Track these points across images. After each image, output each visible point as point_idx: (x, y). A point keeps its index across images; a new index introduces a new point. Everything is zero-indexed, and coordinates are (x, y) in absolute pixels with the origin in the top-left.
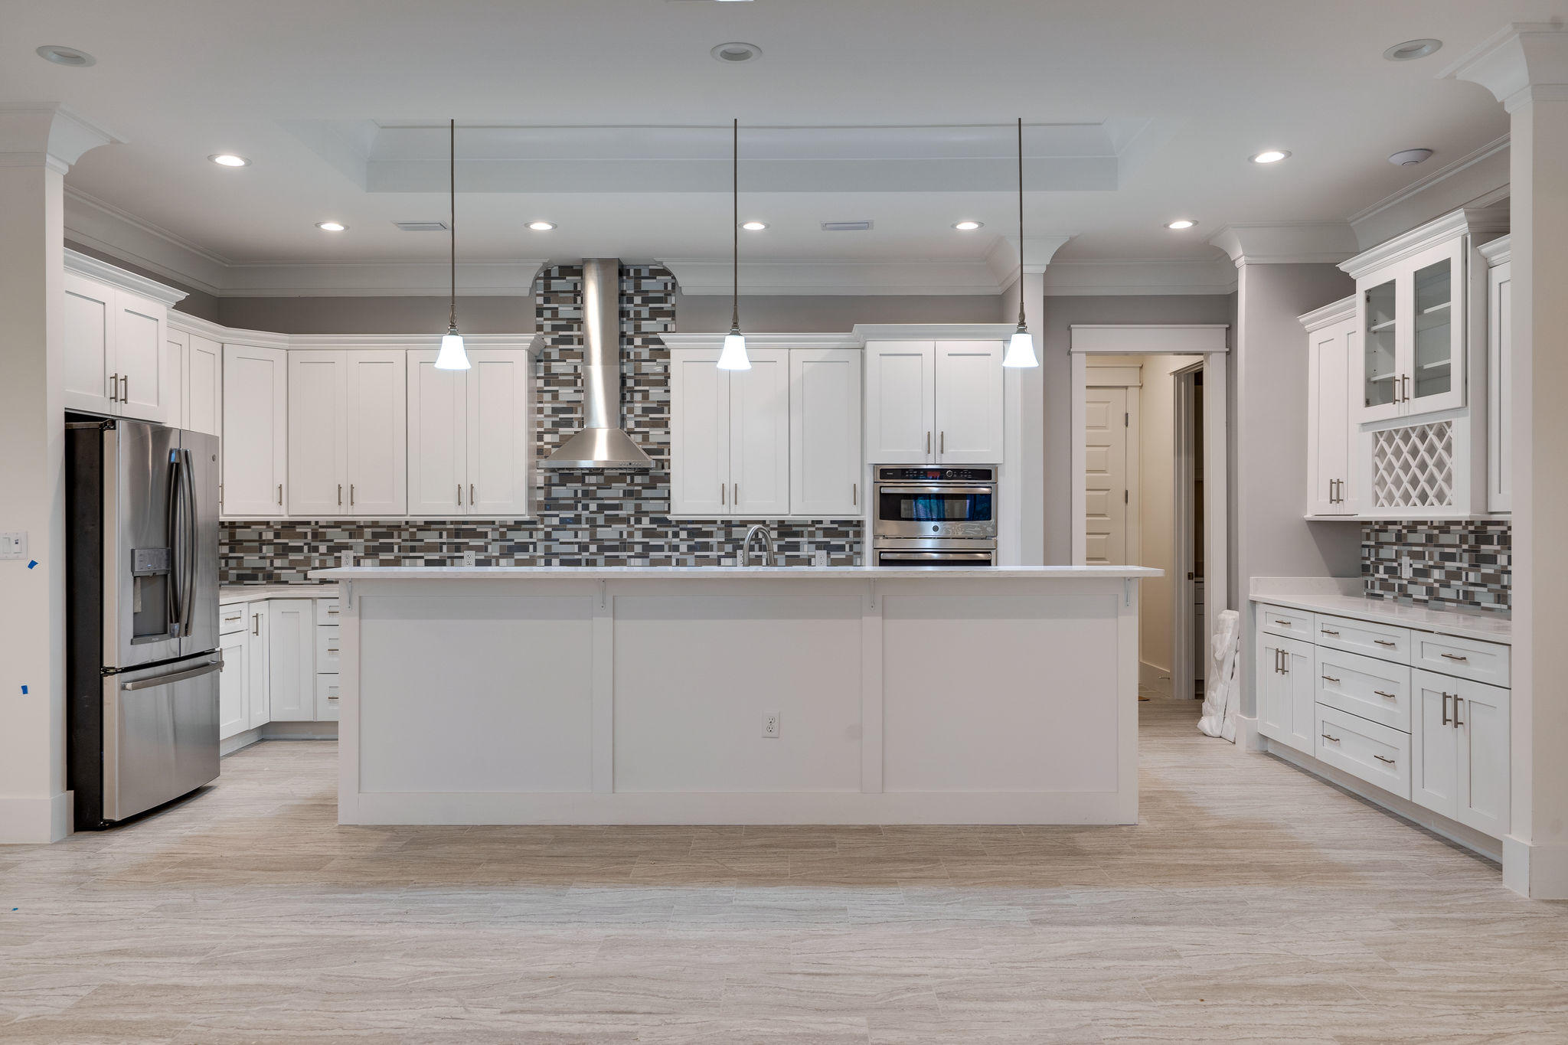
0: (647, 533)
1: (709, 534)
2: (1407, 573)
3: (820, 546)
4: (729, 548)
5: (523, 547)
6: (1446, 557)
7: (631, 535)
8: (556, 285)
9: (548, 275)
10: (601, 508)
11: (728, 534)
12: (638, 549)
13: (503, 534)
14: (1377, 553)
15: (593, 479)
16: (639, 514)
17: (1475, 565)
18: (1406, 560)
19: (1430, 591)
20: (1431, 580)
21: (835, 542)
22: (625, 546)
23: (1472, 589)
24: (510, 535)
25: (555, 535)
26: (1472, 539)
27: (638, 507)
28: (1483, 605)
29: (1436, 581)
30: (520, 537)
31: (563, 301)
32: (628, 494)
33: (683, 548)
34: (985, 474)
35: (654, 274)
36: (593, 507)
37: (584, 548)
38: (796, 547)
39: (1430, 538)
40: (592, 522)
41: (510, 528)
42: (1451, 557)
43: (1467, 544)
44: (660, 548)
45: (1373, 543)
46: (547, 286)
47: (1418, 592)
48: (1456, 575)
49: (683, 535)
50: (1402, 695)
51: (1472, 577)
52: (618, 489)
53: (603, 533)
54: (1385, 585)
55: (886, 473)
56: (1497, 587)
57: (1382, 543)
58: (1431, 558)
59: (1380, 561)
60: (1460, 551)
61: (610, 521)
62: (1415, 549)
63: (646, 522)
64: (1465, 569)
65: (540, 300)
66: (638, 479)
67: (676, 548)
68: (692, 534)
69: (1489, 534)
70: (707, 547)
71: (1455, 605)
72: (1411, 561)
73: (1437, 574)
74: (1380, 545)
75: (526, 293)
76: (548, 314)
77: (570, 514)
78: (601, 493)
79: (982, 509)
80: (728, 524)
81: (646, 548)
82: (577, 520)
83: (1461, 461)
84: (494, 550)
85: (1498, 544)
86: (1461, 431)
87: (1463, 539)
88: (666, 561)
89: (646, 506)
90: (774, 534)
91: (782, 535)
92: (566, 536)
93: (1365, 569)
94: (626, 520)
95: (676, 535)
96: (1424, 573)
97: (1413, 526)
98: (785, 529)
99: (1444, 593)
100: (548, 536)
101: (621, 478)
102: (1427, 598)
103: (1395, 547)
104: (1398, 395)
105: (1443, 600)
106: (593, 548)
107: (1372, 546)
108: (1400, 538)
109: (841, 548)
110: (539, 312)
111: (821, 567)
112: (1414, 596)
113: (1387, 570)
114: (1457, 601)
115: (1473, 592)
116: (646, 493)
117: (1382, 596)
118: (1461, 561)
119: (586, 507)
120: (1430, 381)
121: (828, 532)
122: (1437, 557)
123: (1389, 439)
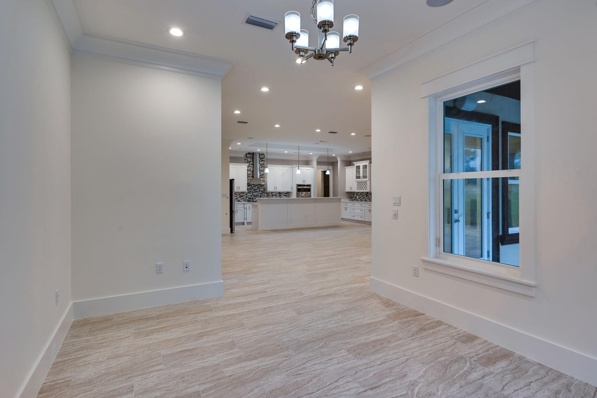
0: (261, 194)
1: (269, 194)
2: (358, 198)
3: (284, 196)
4: (272, 196)
5: (242, 196)
6: (363, 196)
7: (258, 194)
8: (248, 156)
9: (246, 154)
10: (254, 190)
11: (272, 194)
12: (259, 196)
13: (240, 194)
15: (253, 186)
16: (260, 191)
17: (366, 197)
18: (358, 196)
19: (361, 200)
21: (286, 195)
22: (257, 196)
23: (366, 199)
24: (241, 194)
25: (247, 194)
27: (259, 190)
28: (368, 201)
30: (242, 194)
31: (249, 158)
32: (258, 188)
33: (266, 196)
34: (310, 186)
35: (262, 155)
36: (253, 190)
37: (251, 196)
38: (281, 196)
39: (361, 194)
40: (253, 192)
41: (241, 193)
42: (364, 196)
44: (262, 196)
46: (246, 156)
47: (360, 200)
48: (364, 198)
49: (266, 194)
50: (363, 210)
52: (256, 187)
53: (254, 194)
54: (354, 199)
55: (299, 185)
59: (354, 197)
61: (256, 192)
63: (260, 192)
65: (245, 158)
66: (259, 186)
67: (265, 196)
68: (267, 194)
70: (269, 196)
73: (362, 198)
74: (354, 195)
75: (243, 157)
76: (246, 160)
77: (249, 191)
78: (254, 188)
79: (309, 190)
80: (272, 192)
81: (261, 196)
82: (251, 192)
83: (368, 186)
84: (238, 197)
86: (368, 183)
87: (365, 194)
88: (264, 197)
89: (261, 190)
90: (278, 194)
91: (279, 194)
92: (249, 194)
93: (352, 198)
94: (258, 192)
95: (265, 194)
96: (360, 198)
97: (359, 192)
98: (280, 193)
99: (363, 200)
100: (246, 194)
101: (257, 185)
104: (361, 178)
106: (253, 196)
108: (357, 194)
109: (287, 196)
110: (245, 160)
111: (284, 198)
116: (260, 188)
119: (252, 190)
120: (365, 177)
121: (285, 194)
123: (359, 183)
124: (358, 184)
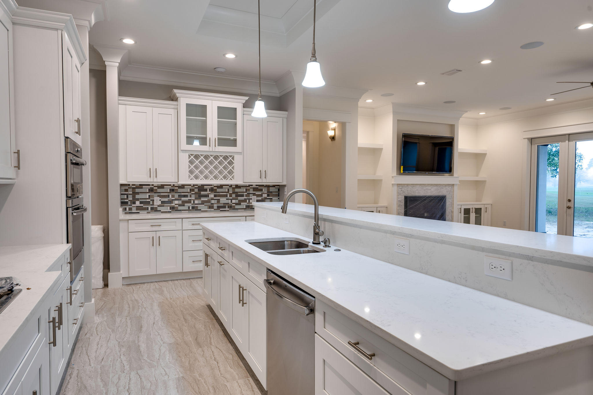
14: (134, 197)
20: (173, 204)
23: (197, 205)
26: (196, 190)
28: (202, 210)
29: (176, 204)
42: (186, 196)
43: (194, 191)
45: (131, 193)
48: (189, 201)
51: (196, 202)
56: (210, 204)
57: (138, 193)
58: (173, 196)
60: (191, 194)
62: (162, 194)
64: (192, 200)
69: (205, 188)
71: (188, 211)
72: (160, 199)
73: (177, 202)
85: (210, 191)
102: (171, 211)
103: (149, 194)
105: (181, 210)
107: (130, 194)
108: (151, 190)
112: (162, 211)
113: (141, 203)
114: (189, 210)
115: (197, 207)
117: (139, 213)
118: (191, 197)
122: (176, 195)
123: (197, 157)
124: (191, 162)
